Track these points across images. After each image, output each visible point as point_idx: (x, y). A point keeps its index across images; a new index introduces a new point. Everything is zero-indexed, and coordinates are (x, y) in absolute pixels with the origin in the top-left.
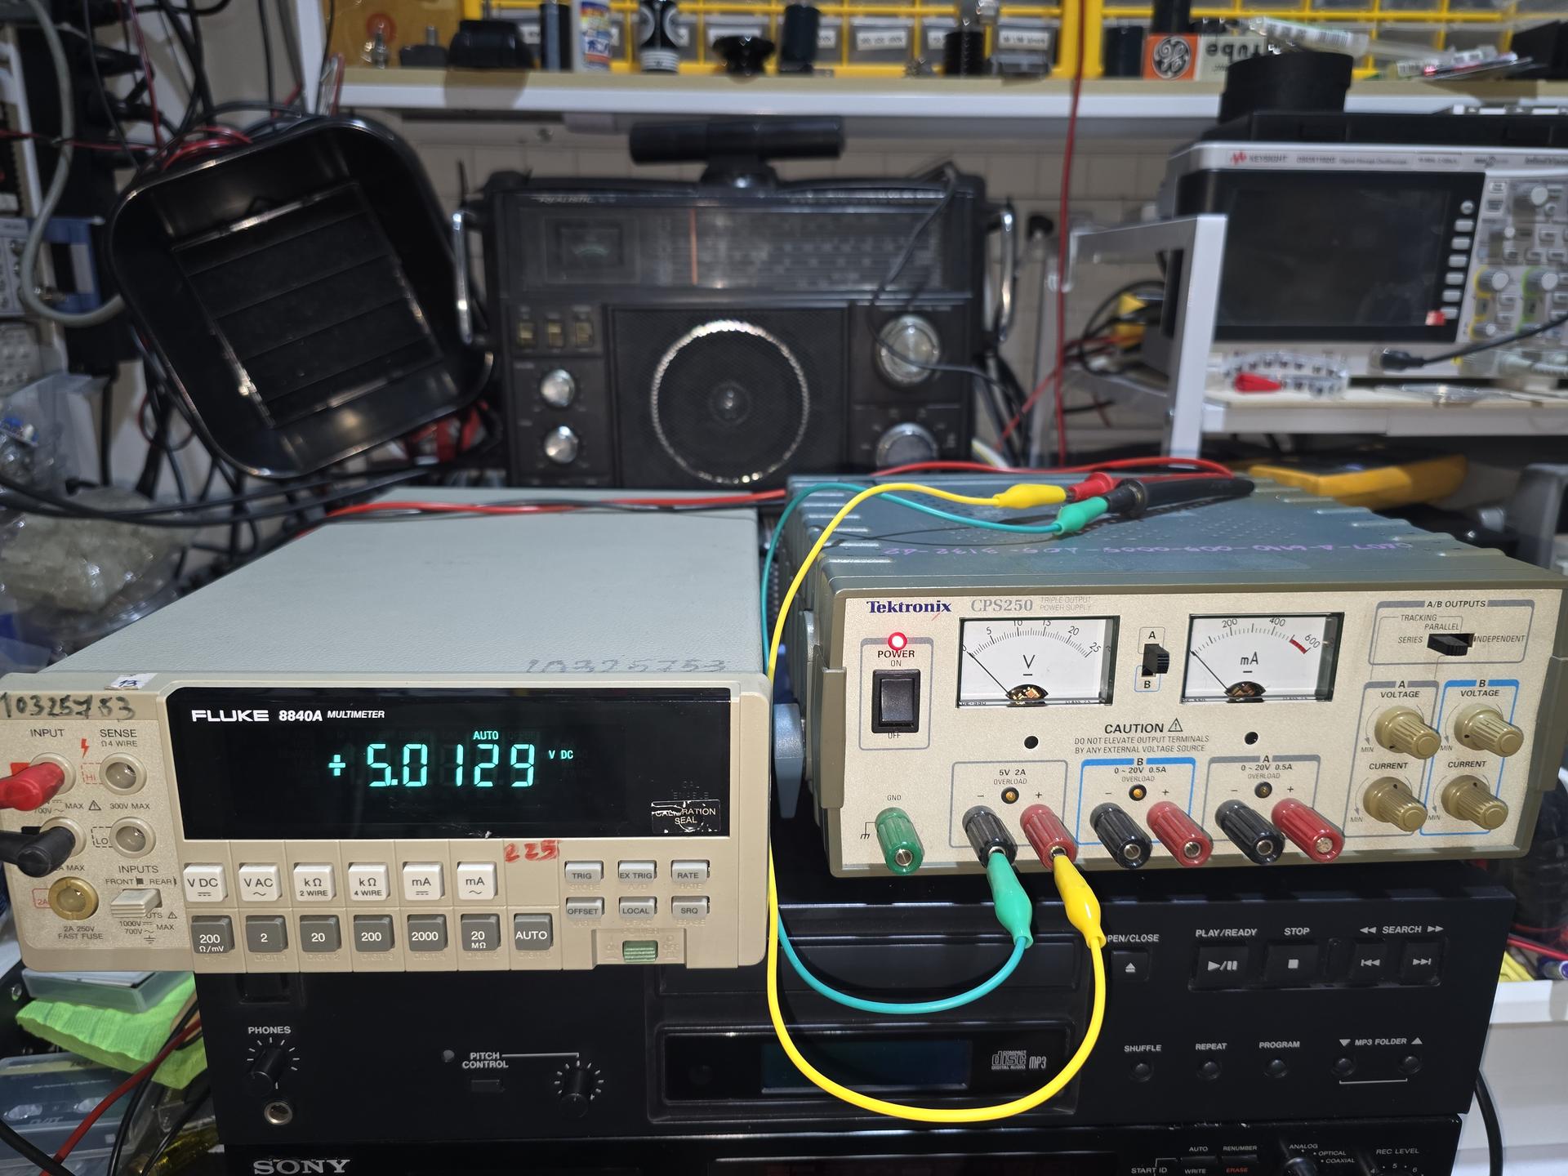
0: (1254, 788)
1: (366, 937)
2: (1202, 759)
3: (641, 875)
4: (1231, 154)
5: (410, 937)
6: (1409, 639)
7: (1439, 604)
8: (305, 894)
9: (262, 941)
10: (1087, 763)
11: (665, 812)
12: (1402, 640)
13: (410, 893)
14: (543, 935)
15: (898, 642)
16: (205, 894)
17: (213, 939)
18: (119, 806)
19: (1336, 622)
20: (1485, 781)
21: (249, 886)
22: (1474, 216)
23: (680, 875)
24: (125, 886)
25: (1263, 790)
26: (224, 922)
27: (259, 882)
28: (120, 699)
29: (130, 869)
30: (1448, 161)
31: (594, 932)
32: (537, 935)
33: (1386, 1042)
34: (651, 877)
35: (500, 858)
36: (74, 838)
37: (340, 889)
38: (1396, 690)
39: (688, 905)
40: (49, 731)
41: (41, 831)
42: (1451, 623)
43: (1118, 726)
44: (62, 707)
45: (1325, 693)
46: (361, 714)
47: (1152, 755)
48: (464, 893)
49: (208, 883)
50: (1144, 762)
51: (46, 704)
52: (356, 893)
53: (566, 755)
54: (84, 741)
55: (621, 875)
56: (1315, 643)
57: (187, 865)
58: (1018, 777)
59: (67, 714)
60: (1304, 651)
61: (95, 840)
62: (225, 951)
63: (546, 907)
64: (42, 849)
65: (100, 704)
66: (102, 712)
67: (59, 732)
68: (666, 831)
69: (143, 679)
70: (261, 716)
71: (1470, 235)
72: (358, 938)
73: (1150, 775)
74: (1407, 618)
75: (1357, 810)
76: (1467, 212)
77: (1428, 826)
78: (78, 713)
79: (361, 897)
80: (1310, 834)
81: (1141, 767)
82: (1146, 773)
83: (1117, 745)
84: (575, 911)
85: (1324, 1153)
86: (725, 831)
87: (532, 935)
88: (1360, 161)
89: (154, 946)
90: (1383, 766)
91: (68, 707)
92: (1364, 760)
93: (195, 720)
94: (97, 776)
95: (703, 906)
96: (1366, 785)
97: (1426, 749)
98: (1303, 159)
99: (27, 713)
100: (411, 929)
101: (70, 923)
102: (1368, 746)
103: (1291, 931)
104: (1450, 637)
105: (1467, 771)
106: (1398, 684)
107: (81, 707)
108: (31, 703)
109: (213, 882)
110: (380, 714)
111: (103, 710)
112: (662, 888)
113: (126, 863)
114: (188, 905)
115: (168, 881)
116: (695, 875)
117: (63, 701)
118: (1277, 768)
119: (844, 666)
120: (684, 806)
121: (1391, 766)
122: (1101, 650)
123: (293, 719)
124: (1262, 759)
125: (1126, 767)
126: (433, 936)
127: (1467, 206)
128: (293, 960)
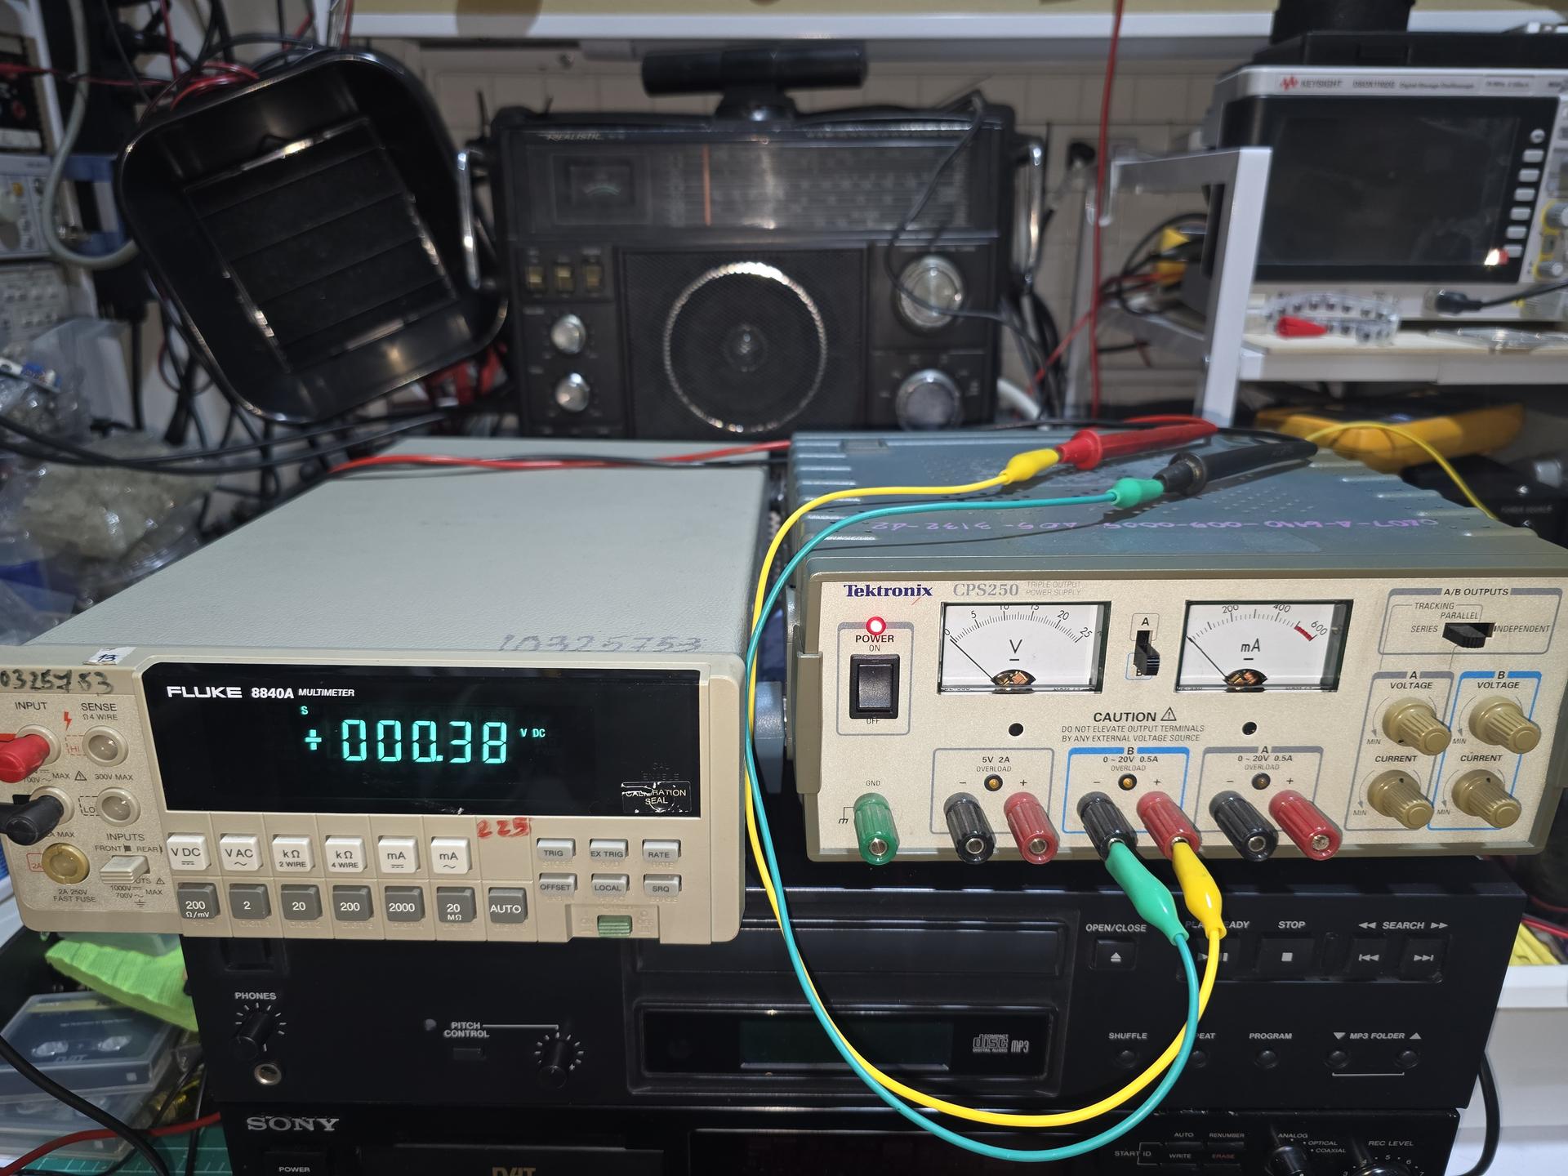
0: (1251, 779)
1: (346, 907)
2: (1196, 749)
3: (611, 853)
4: (1281, 79)
5: (388, 908)
6: (1423, 628)
7: (1458, 592)
8: (285, 864)
9: (246, 908)
10: (1074, 751)
11: (635, 793)
12: (1416, 629)
13: (386, 866)
14: (517, 909)
15: (876, 626)
16: (188, 863)
17: (199, 905)
18: (104, 777)
19: (1345, 608)
20: (1499, 776)
21: (230, 856)
22: (1544, 145)
23: (650, 854)
24: (114, 853)
25: (1260, 782)
26: (208, 890)
27: (239, 853)
28: (99, 674)
29: (118, 837)
30: (1518, 85)
31: (568, 907)
32: (511, 908)
33: (1383, 1036)
34: (622, 856)
35: (475, 832)
36: (62, 806)
37: (319, 861)
38: (1407, 680)
39: (660, 884)
40: (33, 704)
41: (31, 799)
42: (1470, 611)
43: (1108, 714)
44: (44, 681)
45: (1330, 683)
46: (331, 693)
47: (1142, 745)
48: (439, 866)
49: (191, 852)
50: (1135, 751)
51: (28, 678)
52: (334, 865)
53: (538, 733)
54: (66, 714)
55: (592, 853)
56: (1322, 630)
57: (170, 835)
58: (1002, 765)
59: (48, 688)
60: (1309, 638)
61: (82, 809)
62: (210, 917)
63: (519, 882)
64: (29, 818)
65: (79, 679)
66: (82, 687)
67: (42, 706)
68: (637, 811)
69: (122, 652)
70: (234, 693)
71: (1540, 166)
72: (337, 908)
73: (1141, 764)
74: (1421, 606)
75: (1361, 803)
76: (1537, 141)
77: (1436, 821)
78: (59, 687)
79: (338, 869)
80: (1306, 829)
81: (1132, 756)
82: (1137, 762)
83: (1106, 734)
84: (547, 887)
85: (1314, 1143)
86: (696, 812)
87: (506, 908)
88: (1422, 86)
89: (145, 910)
90: (1390, 758)
91: (49, 681)
92: (1370, 752)
93: (170, 696)
94: (81, 748)
95: (674, 885)
96: (1372, 778)
97: (1436, 745)
98: (1359, 84)
99: (11, 685)
100: (389, 900)
101: (64, 886)
102: (1374, 738)
103: (1286, 924)
104: (1468, 627)
105: (1481, 765)
106: (1409, 675)
107: (60, 681)
108: (13, 677)
109: (196, 852)
110: (350, 693)
111: (83, 685)
112: (634, 866)
113: (114, 831)
114: (174, 872)
115: (154, 849)
116: (666, 854)
117: (44, 675)
118: (1277, 759)
119: (820, 650)
120: (654, 787)
121: (1400, 759)
122: (1092, 636)
123: (266, 696)
124: (1261, 749)
125: (1117, 756)
126: (410, 907)
127: (1537, 134)
128: (276, 927)
